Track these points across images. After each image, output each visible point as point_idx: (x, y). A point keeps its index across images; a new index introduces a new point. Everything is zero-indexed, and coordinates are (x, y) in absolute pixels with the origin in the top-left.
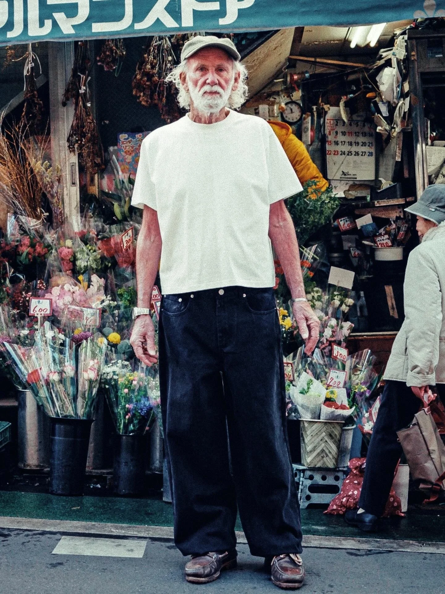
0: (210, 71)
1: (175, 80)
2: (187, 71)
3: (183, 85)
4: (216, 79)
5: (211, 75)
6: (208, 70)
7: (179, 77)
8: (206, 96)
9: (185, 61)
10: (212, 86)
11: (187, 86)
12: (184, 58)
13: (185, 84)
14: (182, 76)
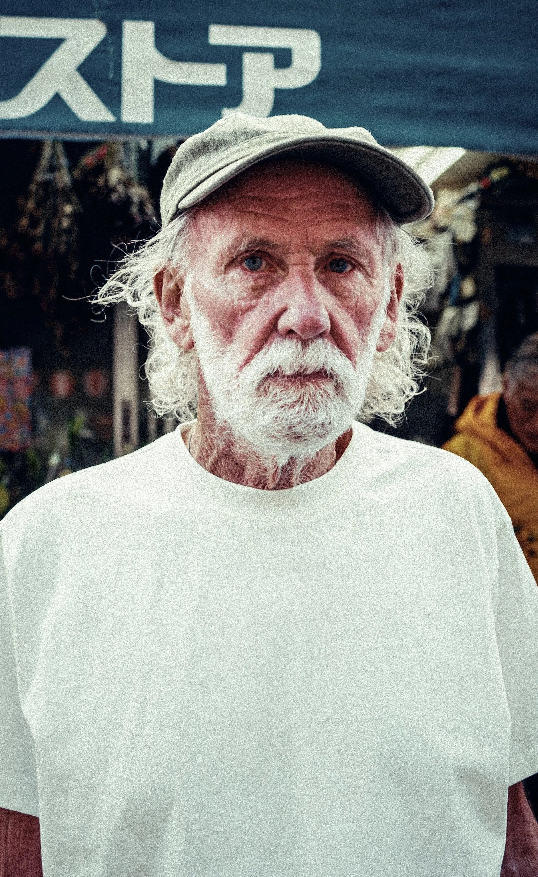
0: (293, 270)
1: (135, 296)
2: (185, 265)
3: (171, 321)
4: (324, 313)
5: (300, 290)
6: (282, 265)
7: (151, 287)
8: (274, 389)
9: (179, 223)
10: (305, 343)
11: (185, 329)
12: (172, 209)
13: (178, 320)
14: (168, 286)
